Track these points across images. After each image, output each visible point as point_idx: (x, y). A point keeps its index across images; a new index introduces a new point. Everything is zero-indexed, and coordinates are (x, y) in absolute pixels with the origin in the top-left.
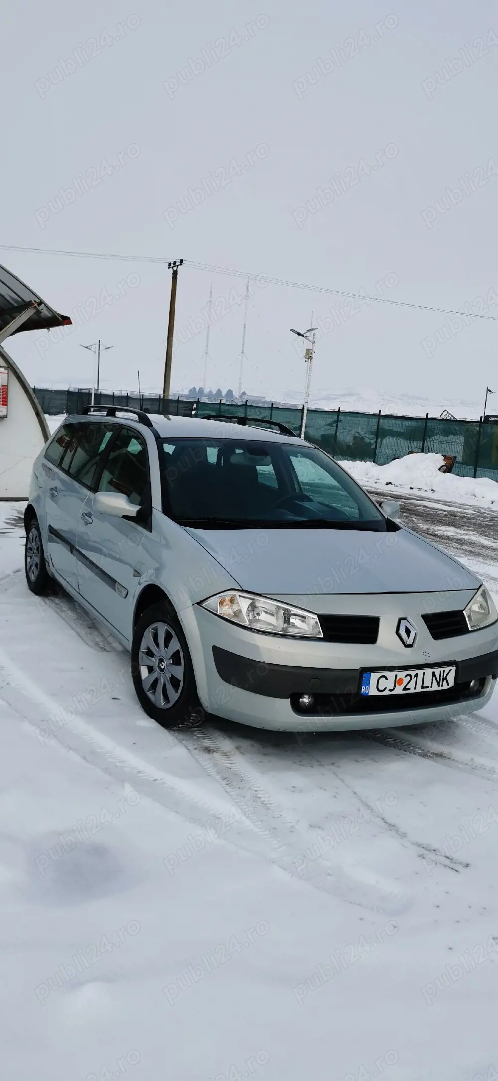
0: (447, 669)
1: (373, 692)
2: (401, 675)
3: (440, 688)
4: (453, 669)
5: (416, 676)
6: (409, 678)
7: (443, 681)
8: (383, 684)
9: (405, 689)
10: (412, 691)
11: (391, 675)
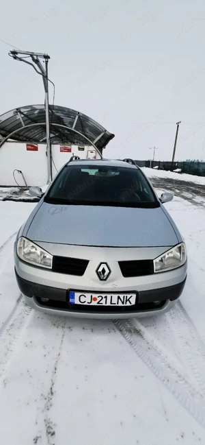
0: (129, 296)
1: (77, 302)
2: (95, 296)
3: (125, 305)
4: (134, 296)
5: (106, 297)
6: (100, 298)
7: (126, 301)
8: (83, 299)
9: (98, 303)
10: (104, 304)
11: (88, 295)
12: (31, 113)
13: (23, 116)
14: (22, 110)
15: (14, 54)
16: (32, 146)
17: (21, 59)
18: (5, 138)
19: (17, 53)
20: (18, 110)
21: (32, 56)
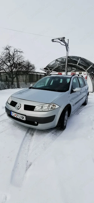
0: (24, 116)
1: (12, 115)
5: (18, 115)
7: (23, 118)
9: (16, 117)
10: (18, 118)
11: (14, 113)
12: (62, 60)
13: (59, 62)
14: (58, 60)
15: (53, 40)
16: (60, 73)
17: (55, 42)
18: (51, 71)
19: (54, 40)
20: (57, 60)
21: (59, 39)
